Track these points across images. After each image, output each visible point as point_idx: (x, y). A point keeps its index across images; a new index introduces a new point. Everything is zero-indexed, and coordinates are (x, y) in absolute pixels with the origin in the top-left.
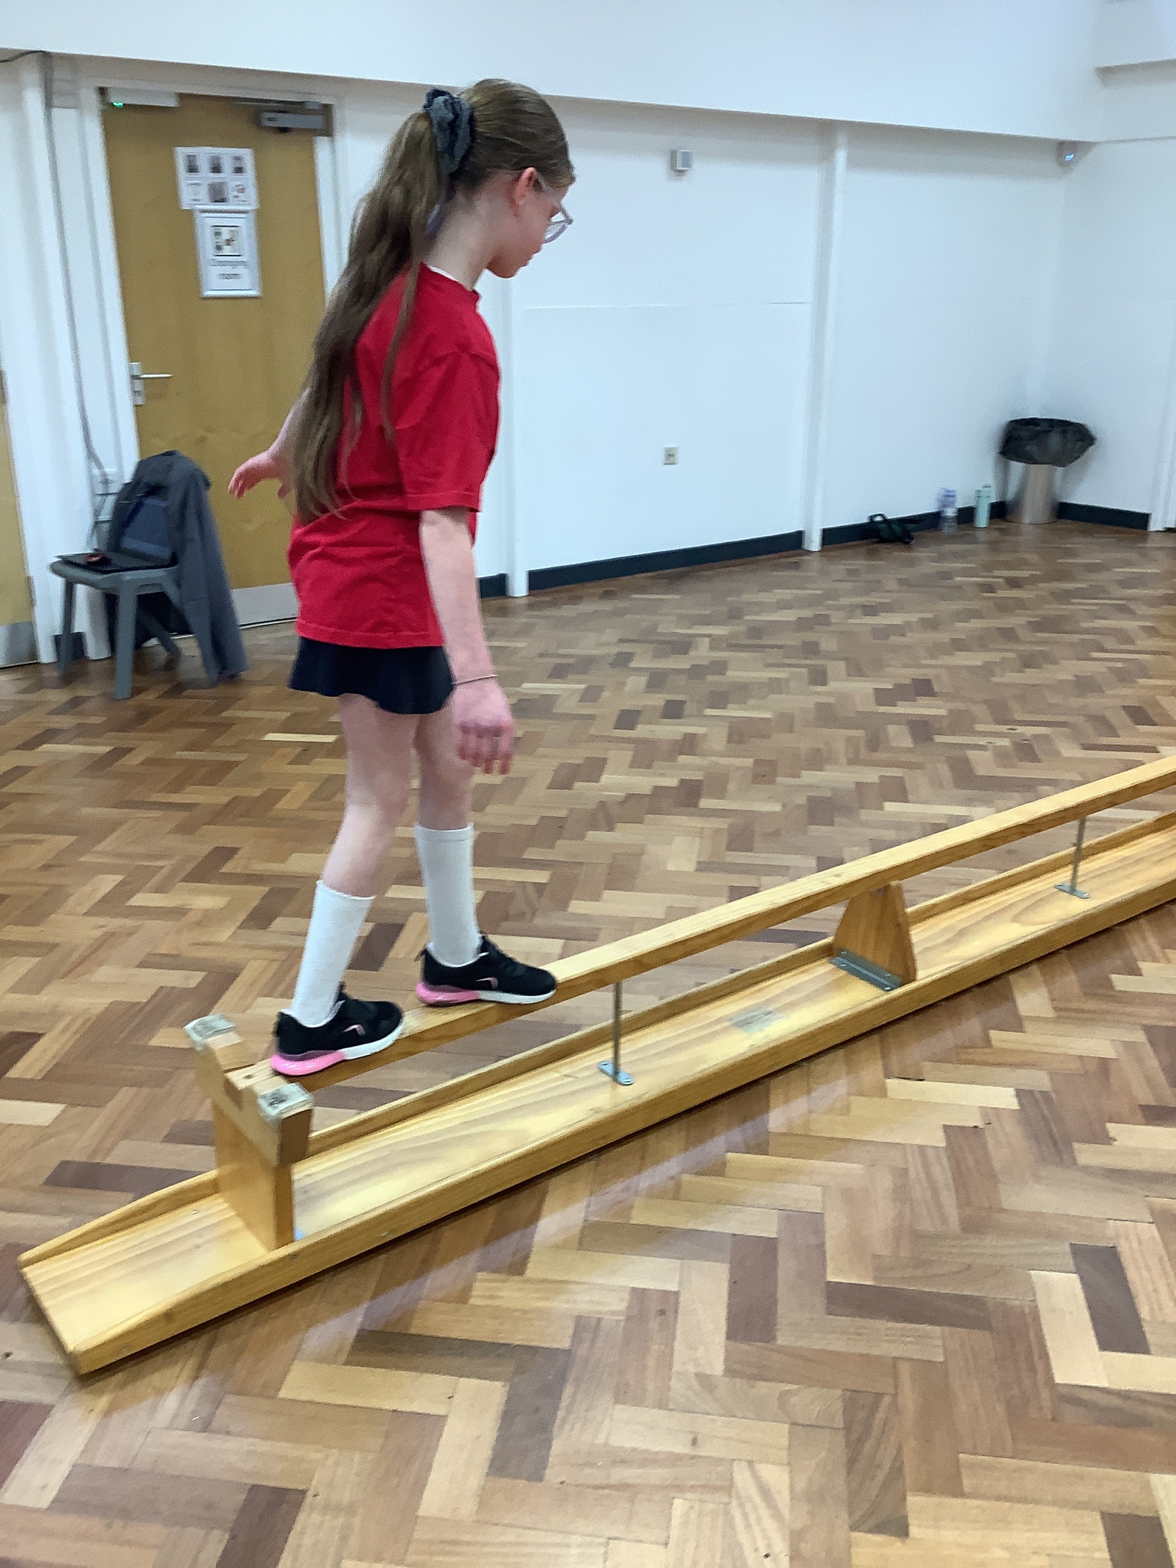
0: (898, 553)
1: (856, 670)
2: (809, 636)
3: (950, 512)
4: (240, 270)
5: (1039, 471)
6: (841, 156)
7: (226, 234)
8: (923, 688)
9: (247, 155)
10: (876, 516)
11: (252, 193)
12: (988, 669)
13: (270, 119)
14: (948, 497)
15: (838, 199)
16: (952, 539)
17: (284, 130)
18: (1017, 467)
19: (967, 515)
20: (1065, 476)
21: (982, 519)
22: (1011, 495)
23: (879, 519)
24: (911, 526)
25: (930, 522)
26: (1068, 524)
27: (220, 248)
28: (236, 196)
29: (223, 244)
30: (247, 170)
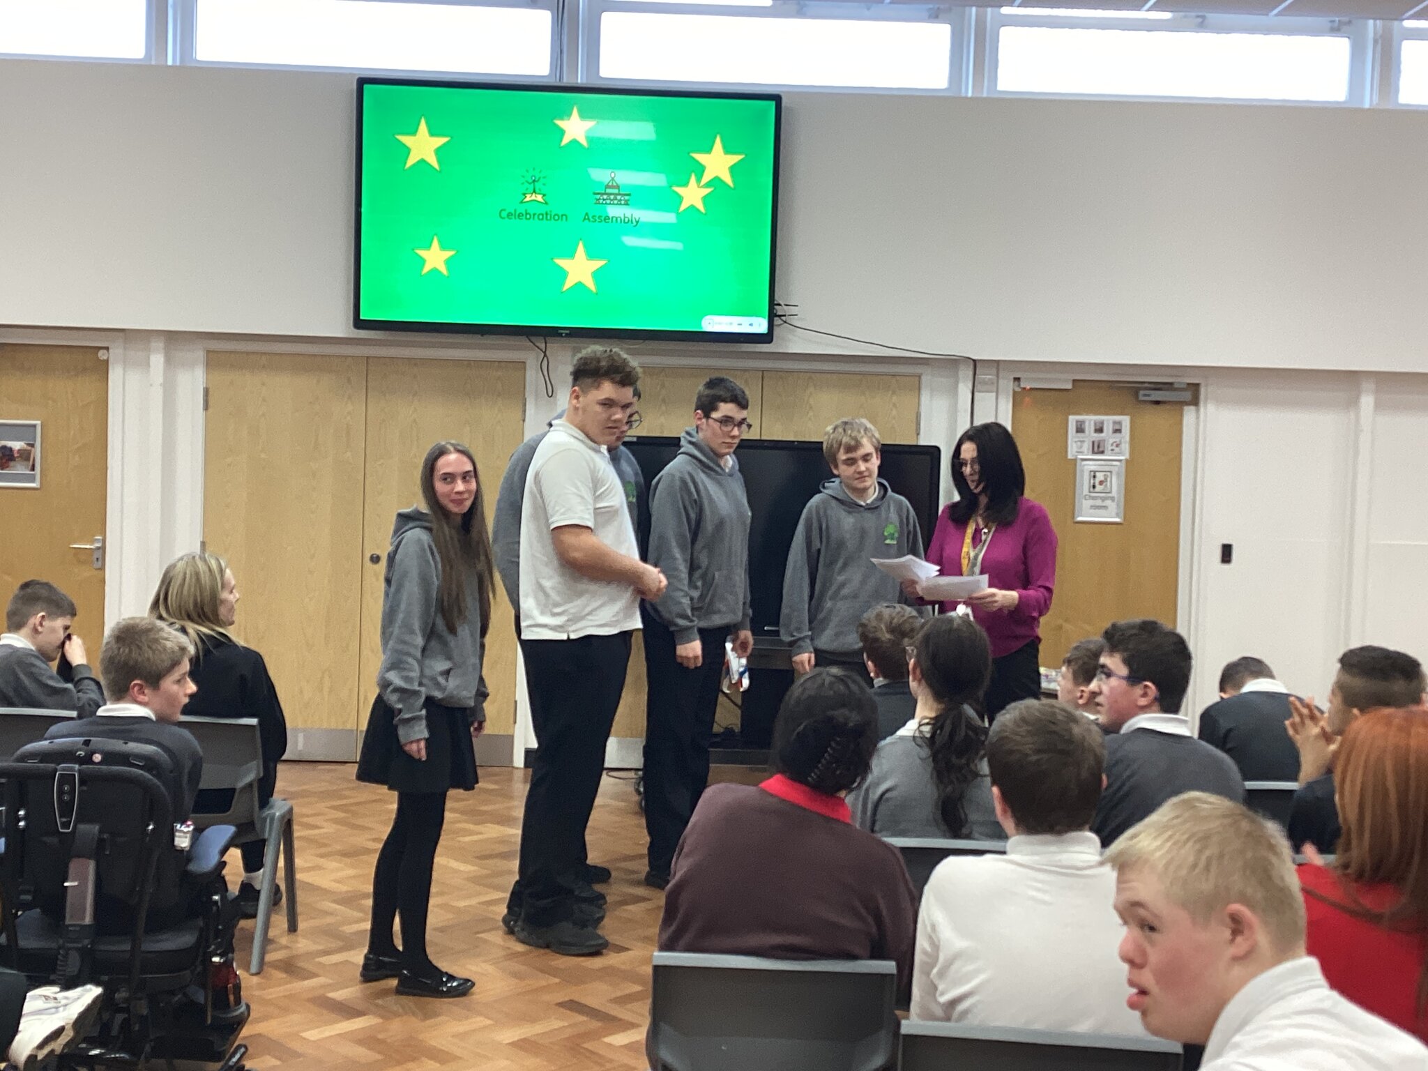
4: (1108, 503)
7: (1100, 476)
9: (1126, 420)
11: (1126, 447)
13: (1145, 395)
17: (1157, 403)
27: (1094, 487)
28: (1112, 450)
29: (1097, 484)
30: (1123, 431)
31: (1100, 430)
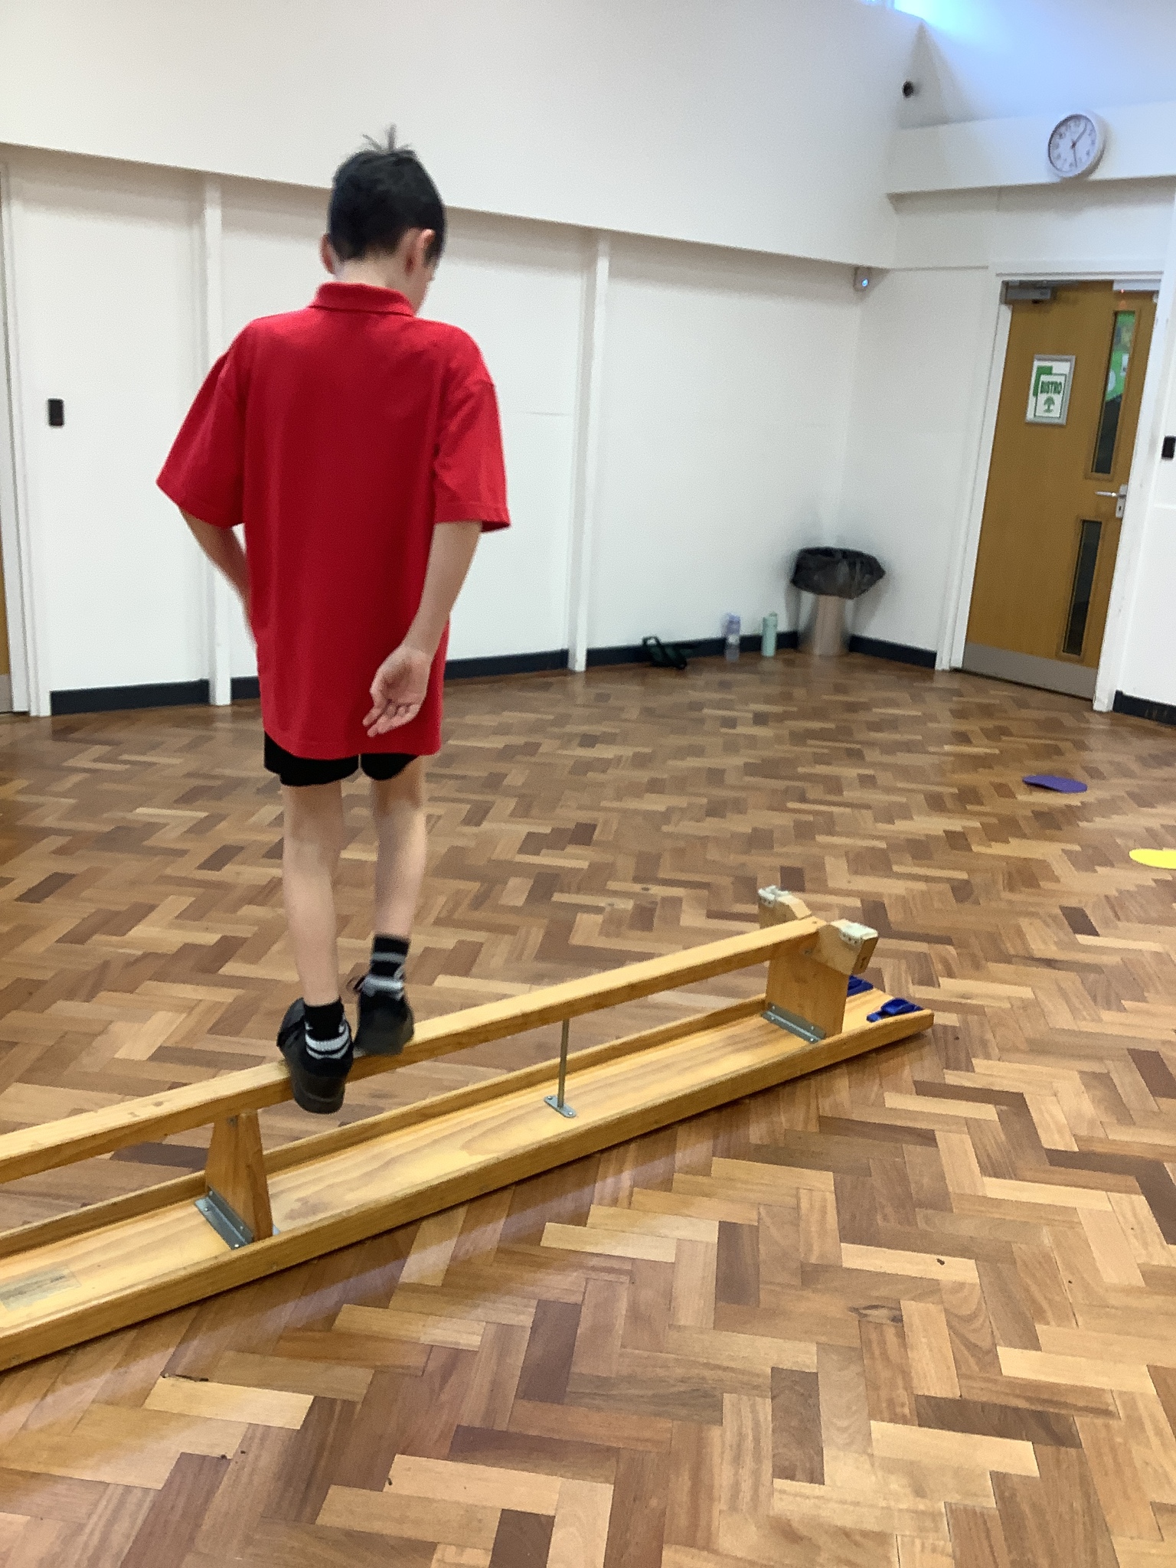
0: (667, 679)
1: (523, 811)
2: (500, 767)
3: (733, 639)
5: (830, 603)
6: (603, 265)
8: (583, 835)
10: (650, 638)
12: (666, 816)
14: (732, 624)
15: (600, 312)
16: (735, 667)
18: (808, 597)
19: (752, 644)
20: (857, 609)
21: (769, 647)
22: (802, 626)
23: (652, 642)
24: (688, 651)
25: (710, 650)
26: (858, 658)
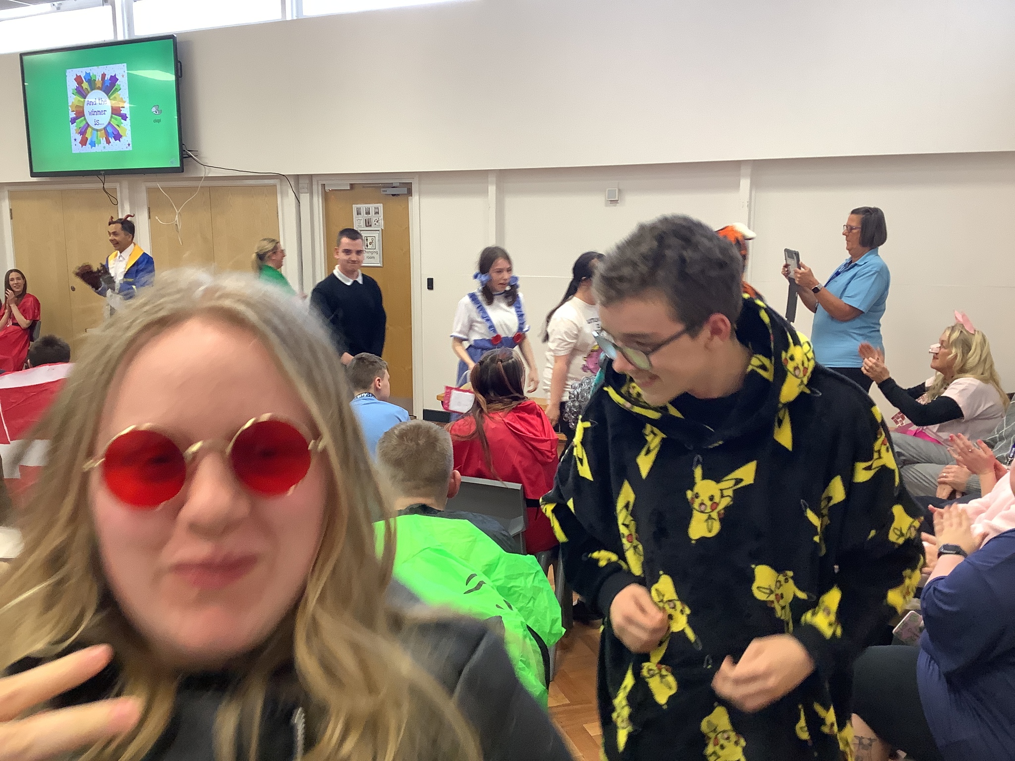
4: (375, 255)
9: (380, 206)
11: (382, 222)
17: (394, 195)
27: (367, 246)
28: (375, 224)
29: (368, 244)
30: (380, 213)
31: (368, 213)
